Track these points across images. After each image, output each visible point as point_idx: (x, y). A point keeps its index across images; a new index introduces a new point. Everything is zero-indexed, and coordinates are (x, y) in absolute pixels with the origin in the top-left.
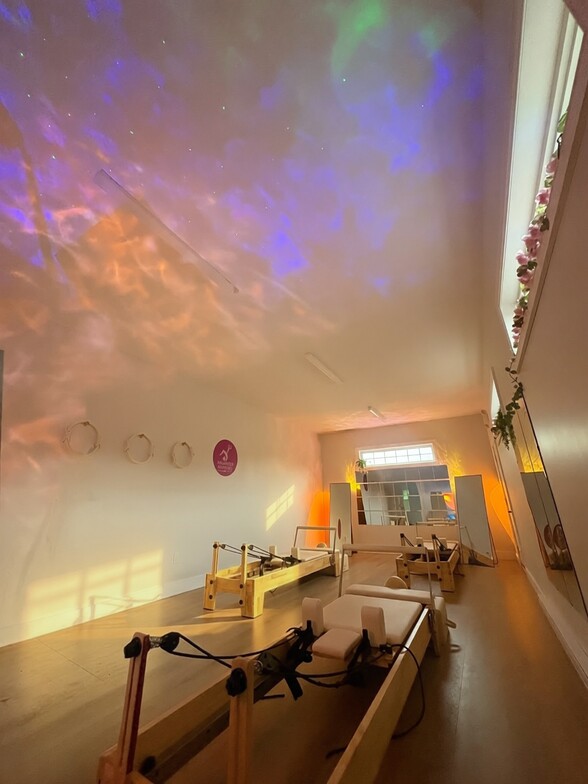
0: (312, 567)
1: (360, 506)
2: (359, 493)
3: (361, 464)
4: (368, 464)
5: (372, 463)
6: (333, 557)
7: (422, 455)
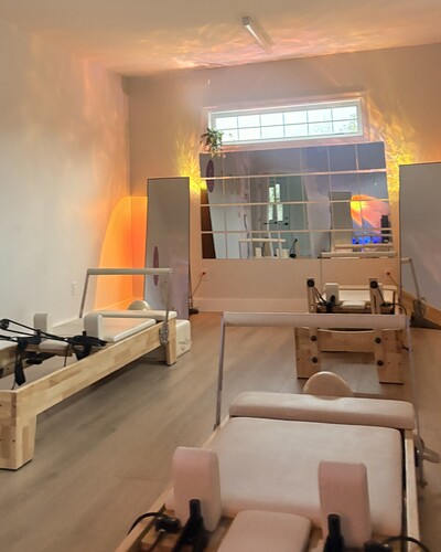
0: (128, 351)
1: (206, 223)
2: (205, 198)
3: (211, 138)
4: (226, 139)
5: (235, 138)
6: (166, 326)
7: (335, 121)
